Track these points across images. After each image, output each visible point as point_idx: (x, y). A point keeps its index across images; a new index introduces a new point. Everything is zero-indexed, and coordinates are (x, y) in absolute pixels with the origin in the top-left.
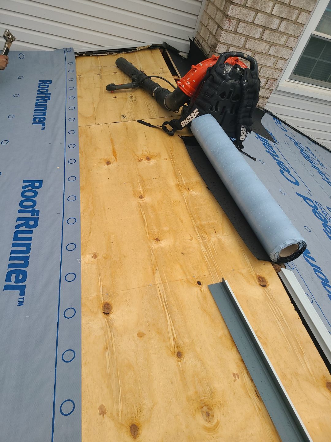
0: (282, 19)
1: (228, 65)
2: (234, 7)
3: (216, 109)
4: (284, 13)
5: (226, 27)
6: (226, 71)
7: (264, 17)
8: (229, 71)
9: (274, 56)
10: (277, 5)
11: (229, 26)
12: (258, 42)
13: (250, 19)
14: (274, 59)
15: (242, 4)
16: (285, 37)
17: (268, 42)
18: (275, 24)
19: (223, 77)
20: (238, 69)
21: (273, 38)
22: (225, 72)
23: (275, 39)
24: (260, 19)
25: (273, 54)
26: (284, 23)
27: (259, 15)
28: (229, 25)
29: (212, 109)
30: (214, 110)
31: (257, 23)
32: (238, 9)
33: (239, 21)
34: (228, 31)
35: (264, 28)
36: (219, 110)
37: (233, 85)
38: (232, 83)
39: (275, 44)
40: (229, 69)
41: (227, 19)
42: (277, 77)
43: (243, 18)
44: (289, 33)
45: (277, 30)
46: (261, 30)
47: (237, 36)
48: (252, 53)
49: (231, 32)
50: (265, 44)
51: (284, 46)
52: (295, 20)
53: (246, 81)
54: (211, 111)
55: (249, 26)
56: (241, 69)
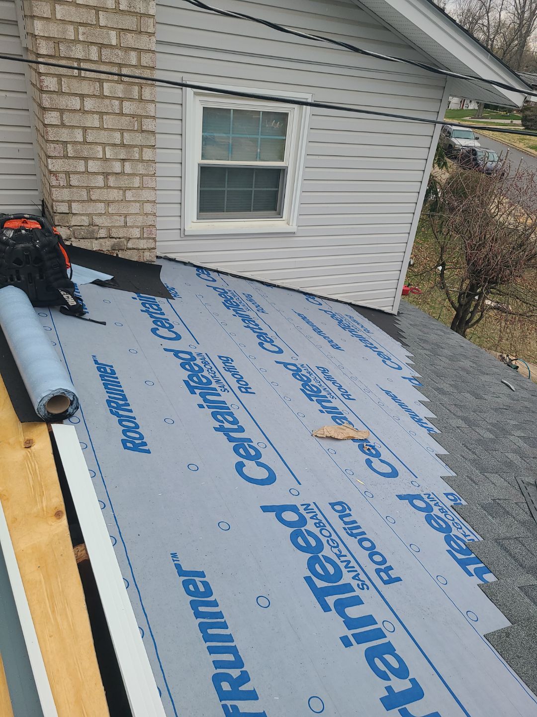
0: (124, 160)
1: (8, 230)
2: (54, 161)
3: (19, 279)
4: (122, 154)
5: (54, 183)
6: (6, 236)
7: (99, 163)
8: (11, 235)
9: (135, 201)
10: (107, 148)
11: (57, 182)
12: (106, 191)
13: (82, 169)
14: (138, 205)
15: (62, 155)
16: (138, 178)
17: (119, 188)
18: (117, 167)
19: (6, 243)
20: (23, 231)
21: (124, 182)
22: (4, 238)
23: (126, 182)
24: (93, 166)
25: (132, 199)
26: (127, 164)
27: (90, 163)
28: (57, 180)
29: (12, 280)
30: (16, 280)
31: (93, 171)
32: (60, 161)
33: (68, 174)
34: (59, 187)
35: (105, 174)
36: (23, 279)
37: (26, 249)
38: (23, 247)
39: (130, 189)
40: (10, 234)
41: (52, 175)
42: (153, 222)
43: (71, 169)
44: (141, 173)
45: (122, 173)
46: (102, 177)
47: (75, 190)
48: (103, 203)
49: (63, 187)
50: (116, 191)
51: (142, 188)
52: (141, 159)
53: (38, 241)
54: (13, 282)
55: (84, 176)
56: (26, 230)
